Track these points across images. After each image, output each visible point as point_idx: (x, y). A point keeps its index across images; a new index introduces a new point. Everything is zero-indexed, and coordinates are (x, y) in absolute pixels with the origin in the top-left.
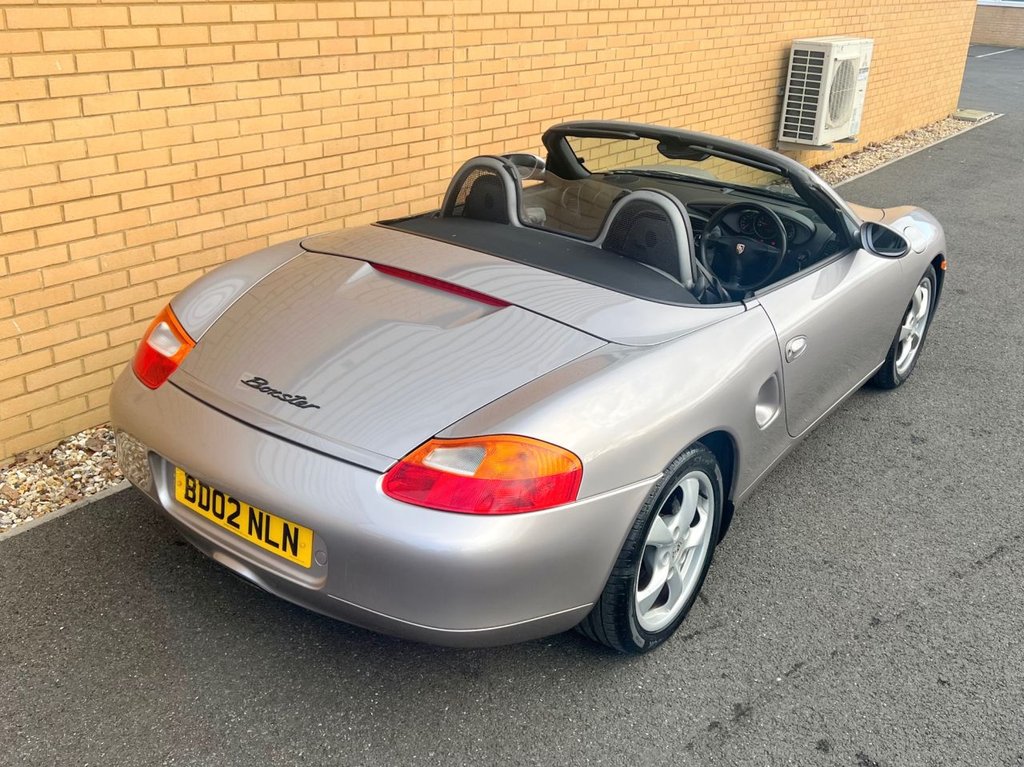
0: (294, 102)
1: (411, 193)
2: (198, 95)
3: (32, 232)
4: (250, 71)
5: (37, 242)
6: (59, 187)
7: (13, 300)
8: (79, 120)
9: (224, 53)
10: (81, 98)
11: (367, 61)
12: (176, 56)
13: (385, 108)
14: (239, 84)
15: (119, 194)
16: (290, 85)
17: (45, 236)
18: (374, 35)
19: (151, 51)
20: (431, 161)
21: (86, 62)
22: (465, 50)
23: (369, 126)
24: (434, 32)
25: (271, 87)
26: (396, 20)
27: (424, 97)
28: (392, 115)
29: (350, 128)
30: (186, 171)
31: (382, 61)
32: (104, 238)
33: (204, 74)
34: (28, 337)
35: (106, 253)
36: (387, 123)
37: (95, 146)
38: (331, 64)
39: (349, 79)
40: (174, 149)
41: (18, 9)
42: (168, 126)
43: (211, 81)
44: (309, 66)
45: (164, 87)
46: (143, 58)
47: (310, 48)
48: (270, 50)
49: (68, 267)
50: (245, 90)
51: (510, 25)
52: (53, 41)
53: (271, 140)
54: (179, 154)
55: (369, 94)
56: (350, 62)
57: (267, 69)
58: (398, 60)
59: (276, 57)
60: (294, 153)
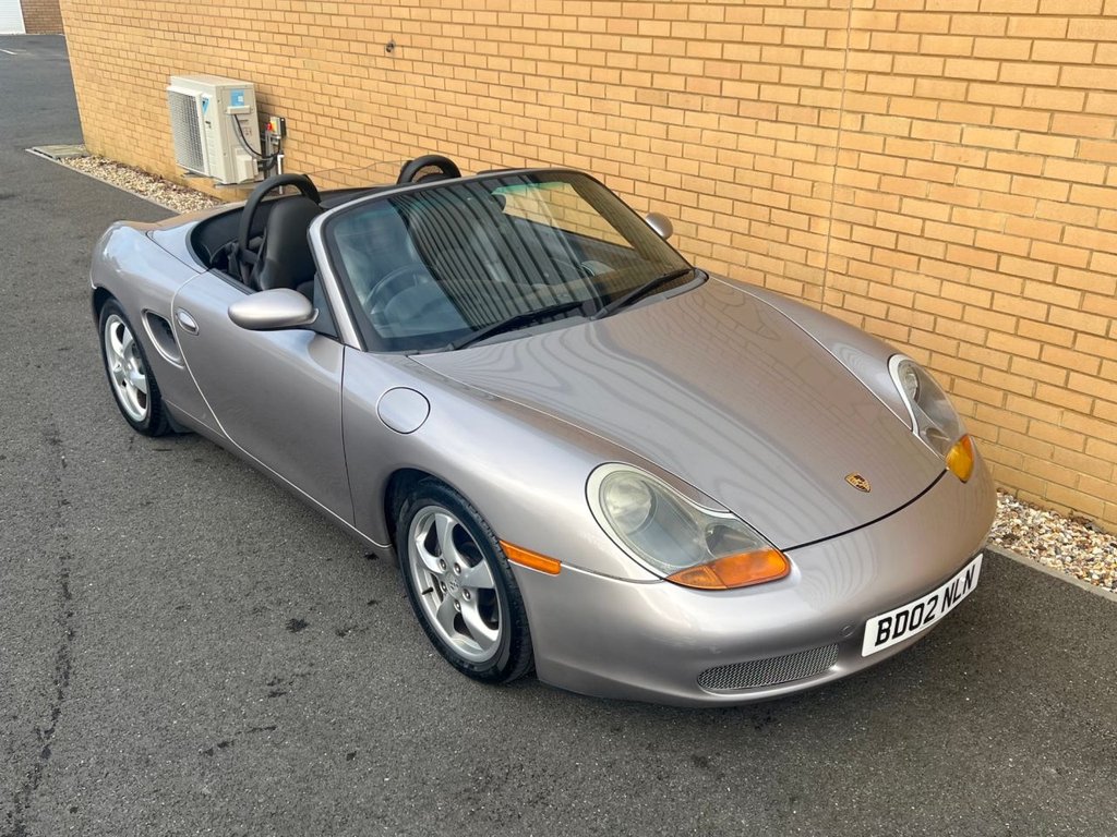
1: (768, 264)
4: (629, 94)
9: (613, 76)
11: (730, 106)
13: (747, 160)
16: (659, 113)
18: (740, 80)
20: (795, 237)
22: (860, 116)
23: (728, 174)
25: (644, 111)
27: (794, 161)
28: (754, 170)
29: (707, 169)
31: (746, 108)
33: (600, 90)
36: (748, 177)
37: (541, 126)
38: (695, 102)
39: (712, 120)
40: (579, 142)
42: (577, 124)
43: (604, 97)
44: (674, 100)
45: (577, 95)
46: (567, 71)
47: (678, 83)
48: (647, 80)
50: (627, 110)
54: (584, 148)
55: (730, 141)
56: (714, 103)
57: (644, 96)
58: (766, 111)
59: (649, 85)
60: (657, 176)
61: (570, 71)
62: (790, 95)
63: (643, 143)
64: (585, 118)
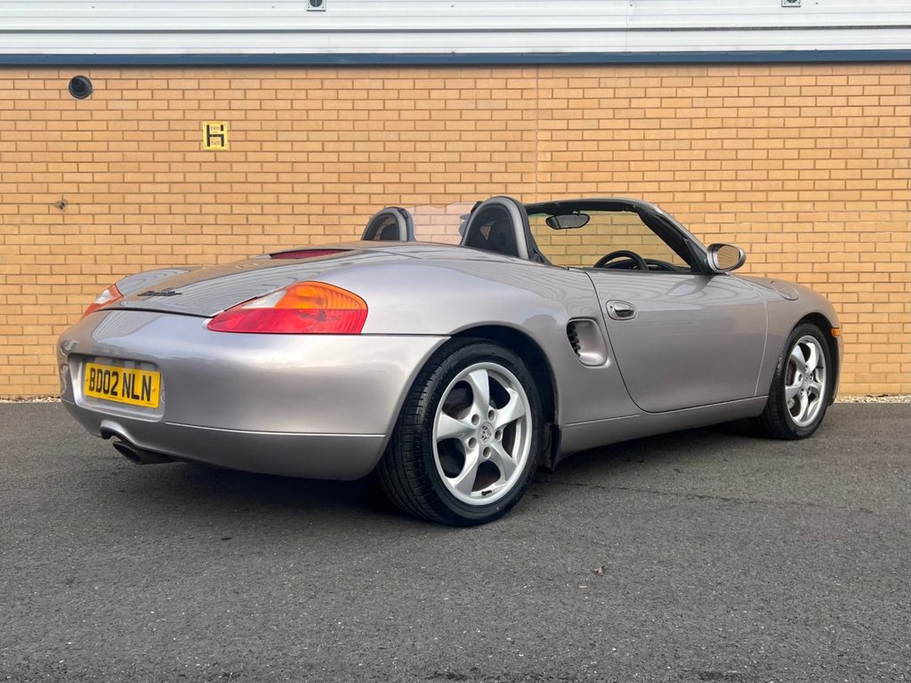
8: (261, 236)
10: (263, 226)
12: (318, 209)
41: (238, 184)
46: (298, 209)
52: (252, 198)
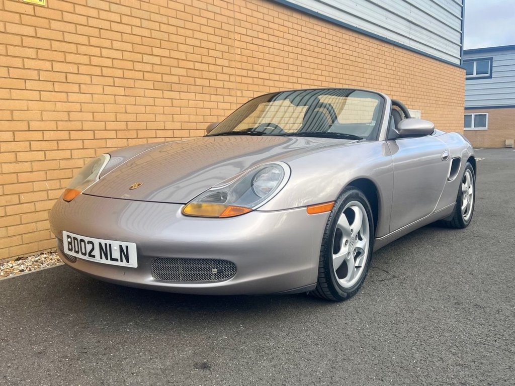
0: (169, 102)
2: (128, 92)
3: (56, 142)
4: (150, 85)
5: (58, 147)
6: (69, 123)
7: (46, 172)
8: (78, 94)
9: (139, 75)
10: (80, 84)
11: (199, 89)
13: (208, 111)
14: (146, 90)
15: (94, 131)
16: (167, 94)
17: (62, 145)
18: (202, 78)
19: (109, 69)
21: (83, 69)
22: (241, 91)
23: (201, 118)
24: (227, 81)
25: (158, 94)
26: (211, 73)
27: (224, 109)
28: (210, 115)
29: (193, 118)
30: (122, 126)
31: (206, 90)
32: (87, 150)
33: (130, 83)
34: (52, 191)
35: (87, 158)
36: (209, 118)
37: (85, 107)
38: (184, 88)
39: (192, 96)
40: (118, 114)
41: (56, 42)
42: (115, 103)
43: (133, 87)
44: (175, 87)
45: (114, 86)
47: (175, 79)
48: (159, 77)
49: (71, 161)
51: (259, 83)
52: (70, 58)
53: (159, 117)
54: (120, 117)
55: (201, 104)
56: (192, 88)
57: (157, 85)
58: (213, 91)
59: (161, 80)
60: (169, 126)
61: (106, 71)
62: (220, 84)
63: (160, 110)
64: (120, 99)
